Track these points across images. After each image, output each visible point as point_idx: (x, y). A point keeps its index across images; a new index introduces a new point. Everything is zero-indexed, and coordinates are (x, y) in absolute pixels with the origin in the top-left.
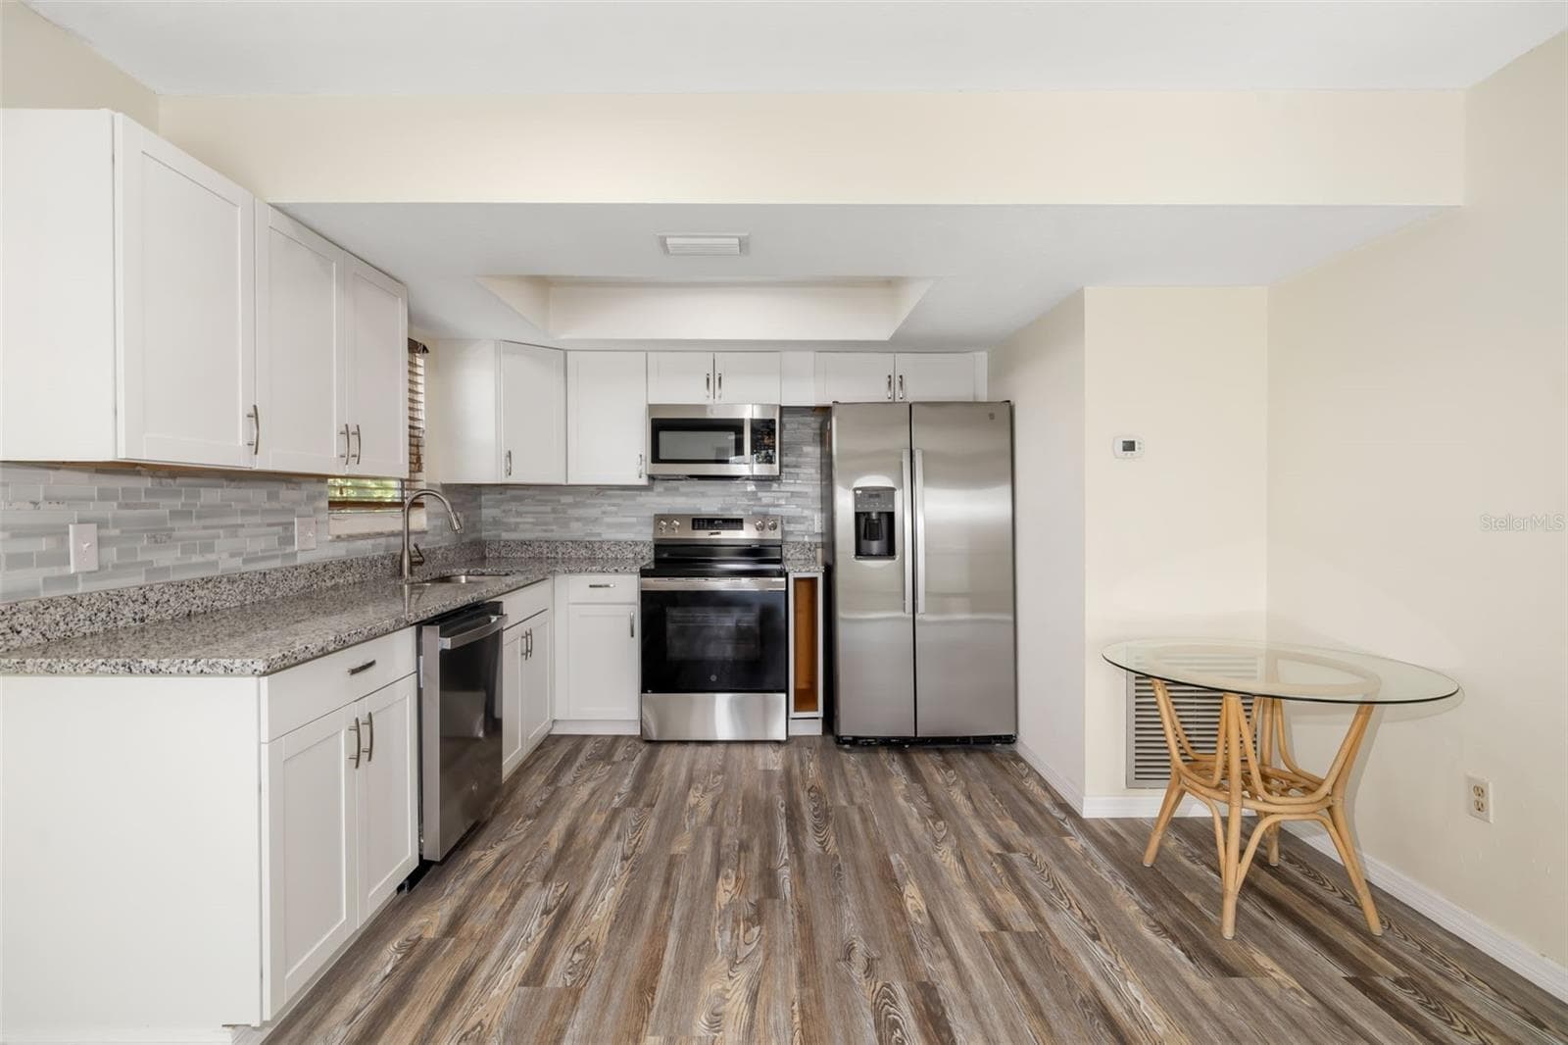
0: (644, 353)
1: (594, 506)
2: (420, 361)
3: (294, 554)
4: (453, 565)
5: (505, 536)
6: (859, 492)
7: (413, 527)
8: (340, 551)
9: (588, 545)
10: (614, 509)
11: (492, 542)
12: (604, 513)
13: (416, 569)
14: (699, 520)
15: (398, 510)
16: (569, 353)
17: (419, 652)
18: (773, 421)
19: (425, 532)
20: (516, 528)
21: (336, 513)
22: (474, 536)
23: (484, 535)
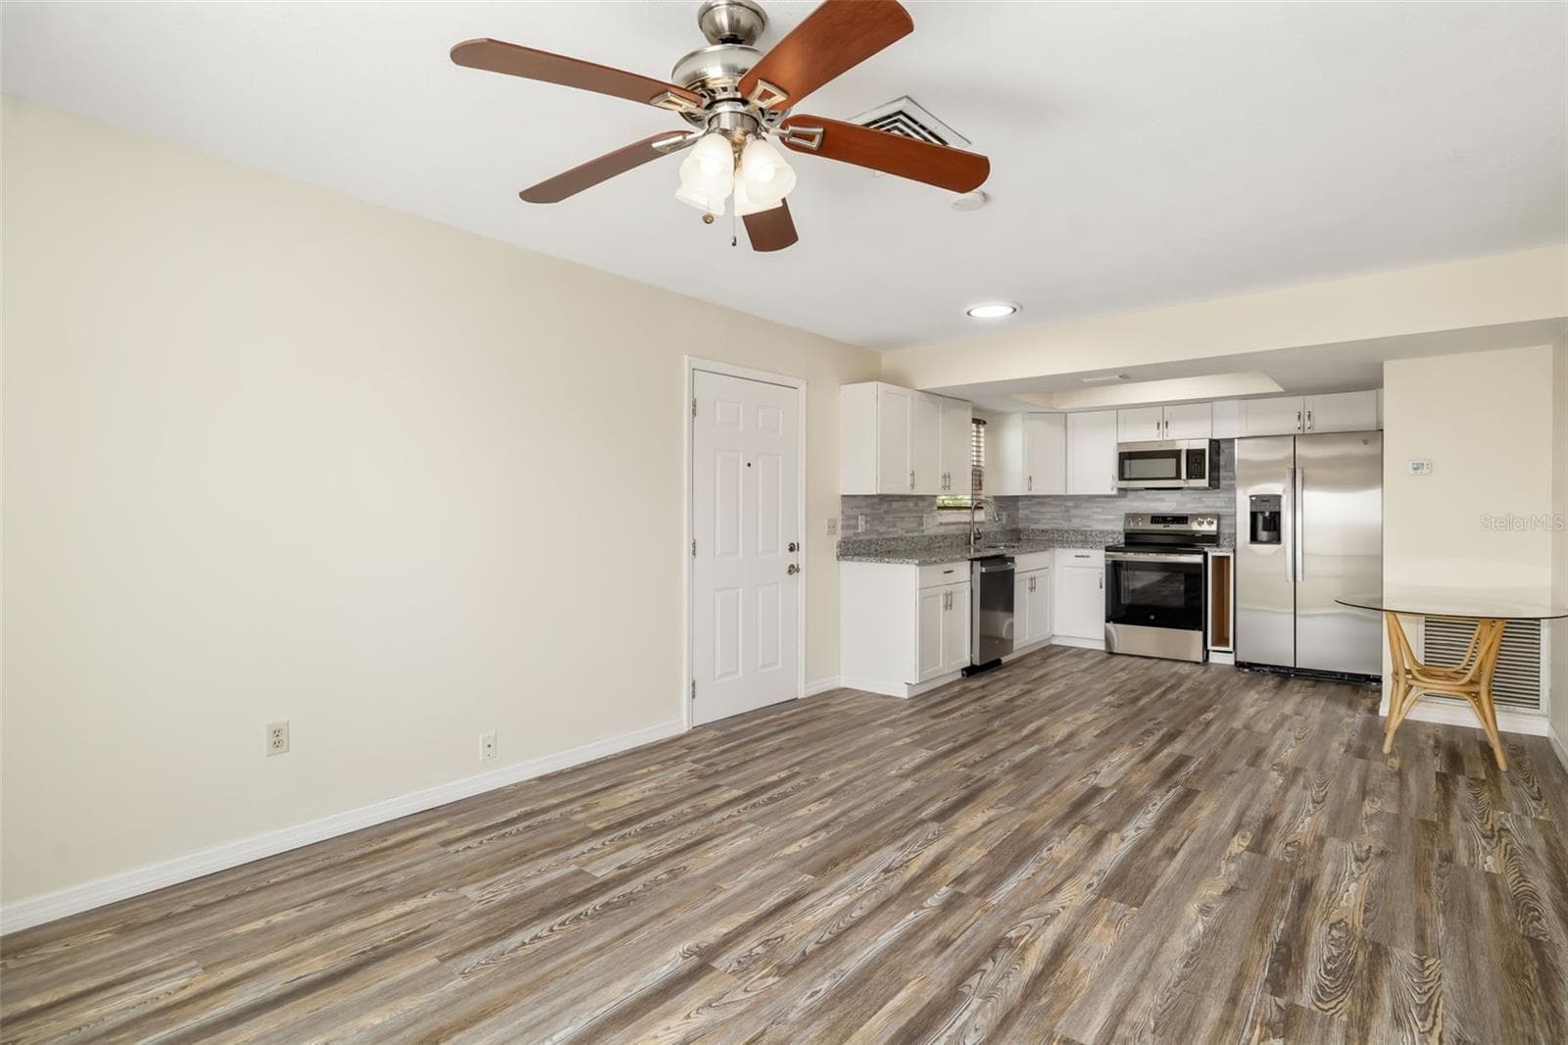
0: (1115, 412)
1: (1086, 508)
2: (982, 430)
3: (923, 531)
4: (999, 541)
5: (1033, 526)
6: (1254, 498)
7: (976, 520)
8: (942, 530)
9: (1084, 533)
10: (1100, 510)
11: (1025, 530)
12: (1094, 513)
13: (978, 541)
14: (1156, 517)
15: (969, 511)
16: (1069, 415)
17: (972, 572)
18: (1204, 450)
19: (983, 523)
20: (1037, 521)
21: (941, 511)
22: (1014, 526)
23: (1020, 526)
